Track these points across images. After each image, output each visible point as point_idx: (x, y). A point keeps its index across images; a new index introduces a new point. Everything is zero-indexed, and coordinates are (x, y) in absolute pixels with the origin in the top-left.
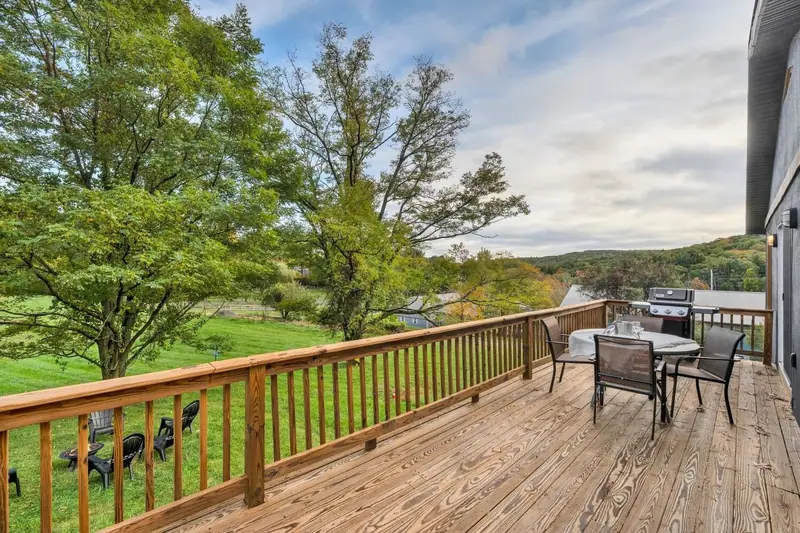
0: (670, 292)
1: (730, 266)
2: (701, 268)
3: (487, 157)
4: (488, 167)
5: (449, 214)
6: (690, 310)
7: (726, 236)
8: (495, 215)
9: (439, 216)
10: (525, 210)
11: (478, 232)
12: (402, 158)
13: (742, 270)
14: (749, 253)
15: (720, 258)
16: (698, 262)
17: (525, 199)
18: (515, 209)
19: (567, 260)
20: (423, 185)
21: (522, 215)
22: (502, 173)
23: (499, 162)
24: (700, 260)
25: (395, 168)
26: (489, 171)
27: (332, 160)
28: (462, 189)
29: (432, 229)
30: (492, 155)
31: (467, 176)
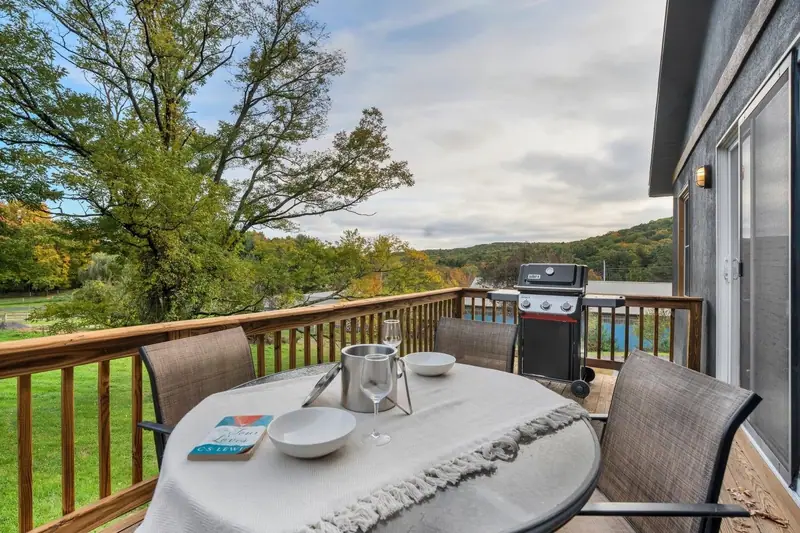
0: (550, 271)
1: (619, 258)
2: (595, 260)
3: (365, 112)
4: (367, 127)
5: (318, 185)
6: (580, 301)
7: (616, 229)
8: (373, 187)
9: (304, 187)
10: (408, 180)
11: (353, 208)
12: (248, 104)
13: (628, 262)
14: (634, 246)
15: (612, 251)
16: (593, 254)
17: (408, 167)
18: (396, 180)
19: (475, 252)
20: (285, 145)
21: (404, 187)
22: (383, 136)
23: (380, 120)
24: (595, 253)
25: (238, 115)
26: (369, 132)
27: (134, 93)
28: (335, 154)
29: (291, 202)
30: (371, 110)
31: (340, 136)
